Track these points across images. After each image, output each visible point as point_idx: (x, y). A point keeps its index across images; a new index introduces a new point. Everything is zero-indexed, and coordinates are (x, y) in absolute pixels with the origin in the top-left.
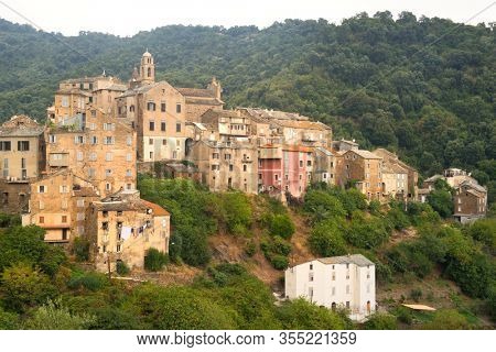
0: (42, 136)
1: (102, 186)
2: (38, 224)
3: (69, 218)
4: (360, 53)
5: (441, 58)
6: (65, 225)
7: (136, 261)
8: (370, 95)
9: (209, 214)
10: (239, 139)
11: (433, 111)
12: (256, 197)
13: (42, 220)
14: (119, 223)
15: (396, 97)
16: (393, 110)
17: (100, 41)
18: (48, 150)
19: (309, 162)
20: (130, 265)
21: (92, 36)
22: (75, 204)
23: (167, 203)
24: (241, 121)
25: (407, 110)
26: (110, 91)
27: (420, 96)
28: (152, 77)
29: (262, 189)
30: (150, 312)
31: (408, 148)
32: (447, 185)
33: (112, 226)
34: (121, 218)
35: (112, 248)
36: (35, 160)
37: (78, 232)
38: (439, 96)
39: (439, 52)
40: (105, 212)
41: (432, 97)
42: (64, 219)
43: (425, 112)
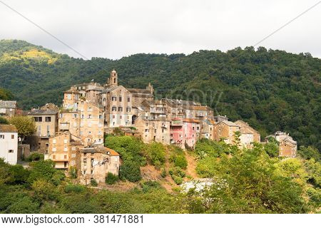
0: (57, 114)
1: (86, 140)
2: (52, 159)
3: (67, 157)
4: (236, 69)
5: (280, 71)
6: (66, 160)
7: (101, 179)
8: (242, 91)
9: (141, 155)
10: (161, 116)
11: (274, 100)
12: (168, 146)
13: (54, 157)
14: (92, 159)
15: (255, 92)
16: (254, 99)
17: (102, 63)
18: (59, 121)
19: (198, 128)
20: (98, 181)
21: (98, 60)
22: (71, 149)
23: (119, 149)
24: (161, 106)
25: (261, 99)
26: (94, 90)
27: (268, 91)
28: (116, 83)
29: (173, 142)
30: (104, 205)
31: (262, 120)
32: (275, 140)
33: (89, 161)
34: (93, 157)
35: (88, 172)
36: (54, 126)
37: (72, 164)
38: (278, 92)
39: (279, 68)
40: (85, 154)
41: (275, 92)
42: (65, 157)
43: (271, 100)
